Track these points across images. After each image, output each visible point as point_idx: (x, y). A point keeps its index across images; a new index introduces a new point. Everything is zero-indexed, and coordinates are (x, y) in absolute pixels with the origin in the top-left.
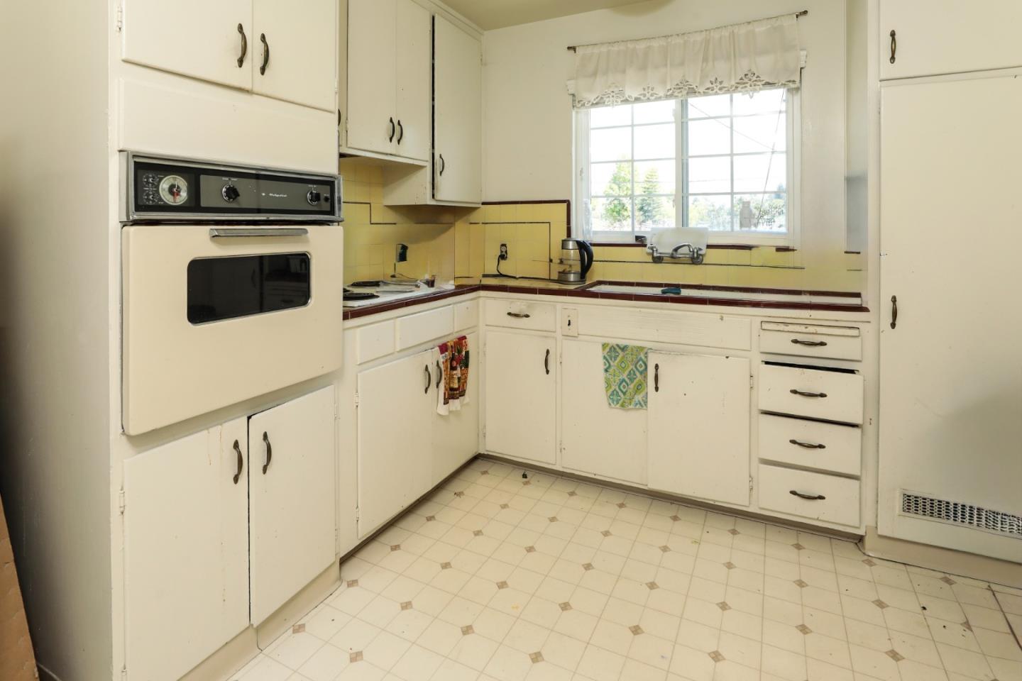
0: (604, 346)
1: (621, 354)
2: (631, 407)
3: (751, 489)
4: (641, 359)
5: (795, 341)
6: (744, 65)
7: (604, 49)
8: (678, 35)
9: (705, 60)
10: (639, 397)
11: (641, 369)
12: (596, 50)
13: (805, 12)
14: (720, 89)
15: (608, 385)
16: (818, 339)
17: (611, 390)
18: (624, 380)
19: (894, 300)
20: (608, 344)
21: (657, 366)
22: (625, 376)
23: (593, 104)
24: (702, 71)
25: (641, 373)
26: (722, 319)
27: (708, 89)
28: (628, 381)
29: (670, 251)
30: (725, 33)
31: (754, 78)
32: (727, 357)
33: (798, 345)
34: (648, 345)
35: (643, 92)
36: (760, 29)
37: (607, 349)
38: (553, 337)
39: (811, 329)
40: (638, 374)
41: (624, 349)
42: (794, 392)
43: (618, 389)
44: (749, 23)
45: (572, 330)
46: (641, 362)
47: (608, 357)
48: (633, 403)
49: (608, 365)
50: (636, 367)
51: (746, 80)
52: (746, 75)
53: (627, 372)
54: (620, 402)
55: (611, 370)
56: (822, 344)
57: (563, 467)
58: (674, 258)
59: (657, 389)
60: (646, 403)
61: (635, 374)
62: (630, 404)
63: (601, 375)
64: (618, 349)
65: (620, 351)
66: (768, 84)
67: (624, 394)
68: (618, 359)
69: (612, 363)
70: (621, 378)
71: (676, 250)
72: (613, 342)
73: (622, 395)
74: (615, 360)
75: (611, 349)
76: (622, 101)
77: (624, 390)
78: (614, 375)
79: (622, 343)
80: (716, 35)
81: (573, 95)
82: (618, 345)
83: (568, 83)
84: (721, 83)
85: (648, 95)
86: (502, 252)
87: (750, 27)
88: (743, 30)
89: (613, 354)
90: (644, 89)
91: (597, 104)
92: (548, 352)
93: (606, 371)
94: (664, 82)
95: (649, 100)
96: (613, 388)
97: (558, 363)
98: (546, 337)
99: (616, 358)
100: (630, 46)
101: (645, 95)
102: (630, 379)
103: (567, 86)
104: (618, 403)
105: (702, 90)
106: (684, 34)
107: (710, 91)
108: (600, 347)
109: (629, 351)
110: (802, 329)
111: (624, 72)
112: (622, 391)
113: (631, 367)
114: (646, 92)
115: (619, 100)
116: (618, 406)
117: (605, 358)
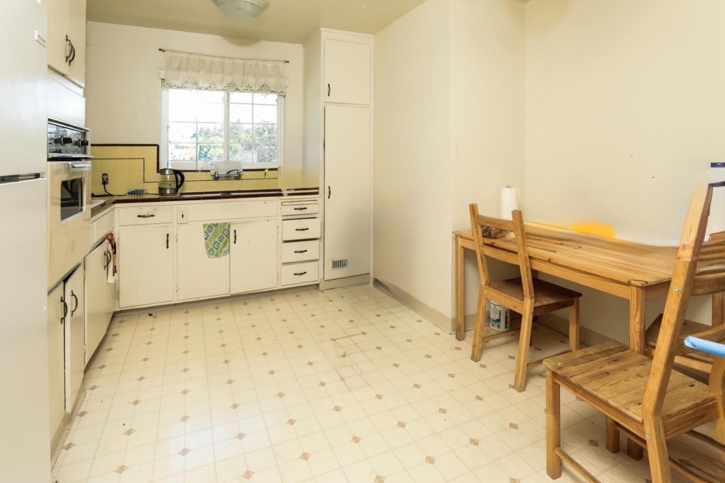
0: (205, 226)
1: (215, 228)
2: (222, 254)
3: (278, 279)
4: (226, 229)
5: (295, 209)
6: (263, 80)
7: (185, 56)
8: (229, 58)
9: (244, 74)
10: (225, 249)
11: (226, 234)
12: (180, 55)
13: (288, 62)
14: (251, 90)
15: (207, 246)
16: (303, 207)
17: (209, 249)
18: (216, 242)
19: (329, 187)
20: (207, 225)
21: (235, 231)
22: (217, 240)
23: (178, 87)
24: (242, 79)
25: (226, 236)
26: (265, 203)
27: (245, 89)
28: (219, 242)
29: (225, 173)
30: (253, 63)
31: (267, 88)
32: (268, 221)
33: (297, 210)
34: (228, 221)
35: (210, 86)
36: (269, 65)
37: (207, 227)
38: (171, 226)
39: (302, 203)
40: (225, 237)
41: (216, 225)
42: (297, 230)
43: (213, 247)
44: (264, 60)
45: (185, 220)
46: (226, 231)
47: (207, 232)
48: (222, 252)
49: (207, 235)
50: (223, 233)
51: (263, 88)
52: (263, 85)
53: (218, 237)
54: (215, 254)
55: (209, 238)
56: (305, 208)
57: (178, 300)
58: (228, 177)
59: (235, 242)
60: (229, 251)
61: (223, 237)
62: (221, 253)
63: (203, 241)
64: (213, 226)
65: (214, 227)
66: (272, 91)
67: (217, 249)
68: (213, 231)
69: (209, 234)
70: (215, 241)
71: (228, 173)
72: (210, 223)
73: (215, 250)
74: (211, 232)
75: (208, 227)
76: (196, 88)
77: (217, 247)
78: (211, 241)
79: (215, 222)
80: (249, 63)
81: (163, 80)
82: (212, 224)
83: (160, 71)
84: (251, 87)
85: (212, 88)
86: (103, 179)
87: (265, 63)
88: (261, 63)
89: (210, 229)
90: (210, 84)
91: (181, 87)
92: (168, 235)
93: (206, 239)
94: (222, 82)
95: (213, 90)
96: (210, 247)
97: (175, 240)
98: (166, 226)
99: (211, 231)
100: (202, 57)
101: (211, 87)
102: (220, 241)
103: (159, 73)
104: (213, 255)
105: (242, 89)
106: (232, 58)
107: (246, 91)
108: (202, 226)
109: (219, 226)
110: (298, 203)
111: (198, 71)
112: (215, 248)
113: (220, 234)
114: (211, 86)
115: (194, 88)
116: (213, 256)
117: (205, 232)
